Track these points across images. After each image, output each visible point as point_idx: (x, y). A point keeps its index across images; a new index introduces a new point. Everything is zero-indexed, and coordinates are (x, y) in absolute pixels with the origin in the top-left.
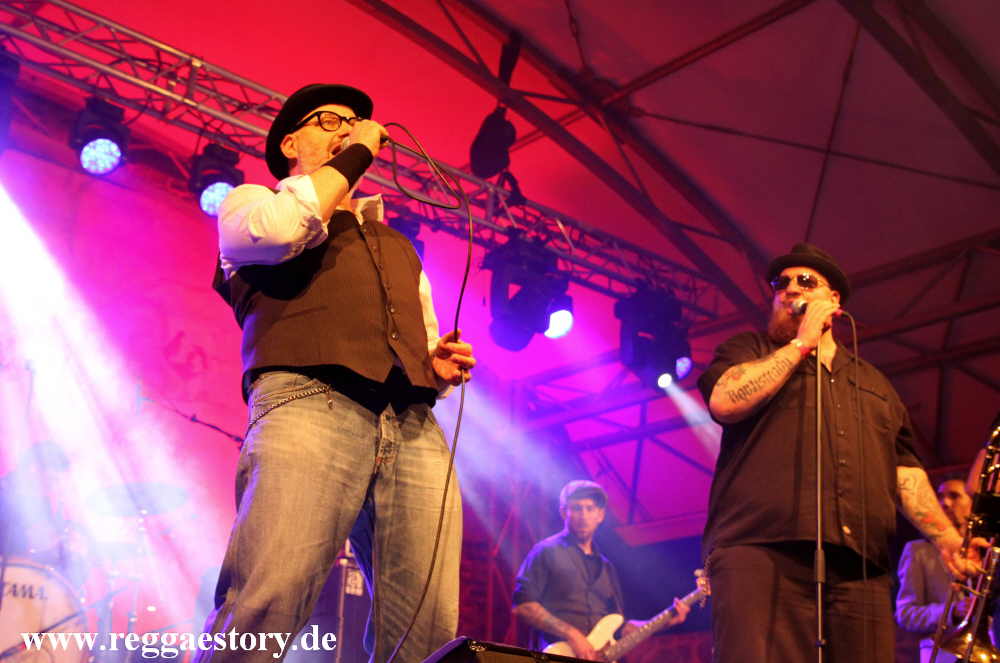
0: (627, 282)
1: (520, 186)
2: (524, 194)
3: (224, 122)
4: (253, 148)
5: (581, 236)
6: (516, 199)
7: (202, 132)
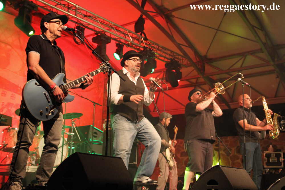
0: (168, 59)
1: (147, 36)
2: (147, 38)
3: (81, 20)
4: (87, 26)
5: (159, 47)
6: (146, 39)
7: (76, 23)
